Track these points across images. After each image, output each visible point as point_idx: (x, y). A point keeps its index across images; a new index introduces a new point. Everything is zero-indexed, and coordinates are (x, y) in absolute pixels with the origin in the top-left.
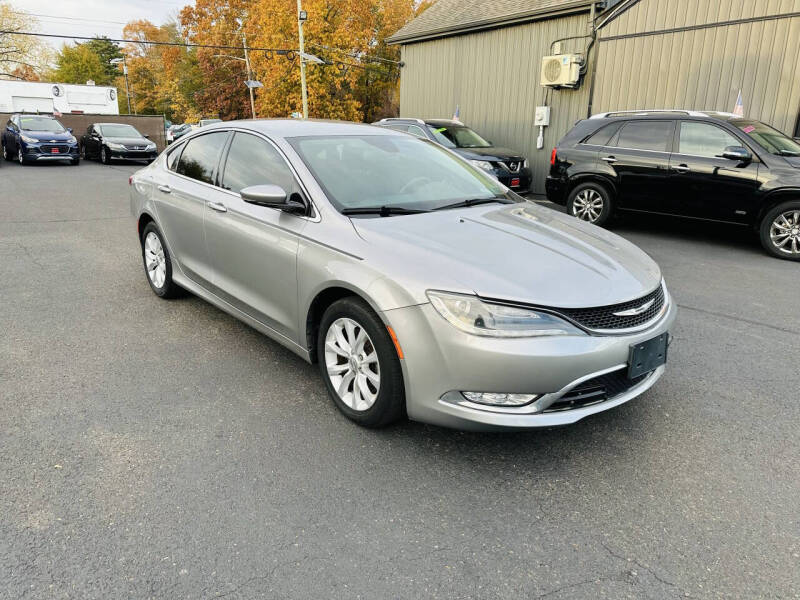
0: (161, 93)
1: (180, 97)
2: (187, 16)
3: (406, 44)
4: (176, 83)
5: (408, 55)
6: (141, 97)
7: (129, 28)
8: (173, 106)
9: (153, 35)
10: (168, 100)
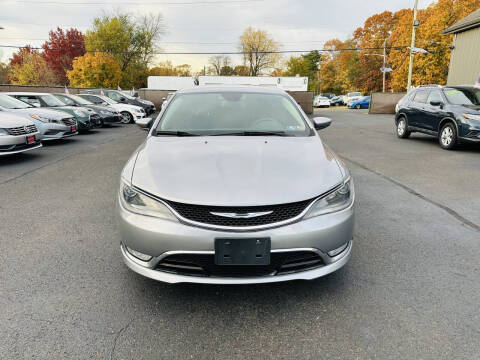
0: (338, 78)
1: (347, 81)
2: (358, 33)
3: (457, 33)
4: (346, 73)
5: (457, 40)
6: (326, 82)
7: (328, 44)
8: (343, 86)
9: (339, 46)
10: (341, 83)
